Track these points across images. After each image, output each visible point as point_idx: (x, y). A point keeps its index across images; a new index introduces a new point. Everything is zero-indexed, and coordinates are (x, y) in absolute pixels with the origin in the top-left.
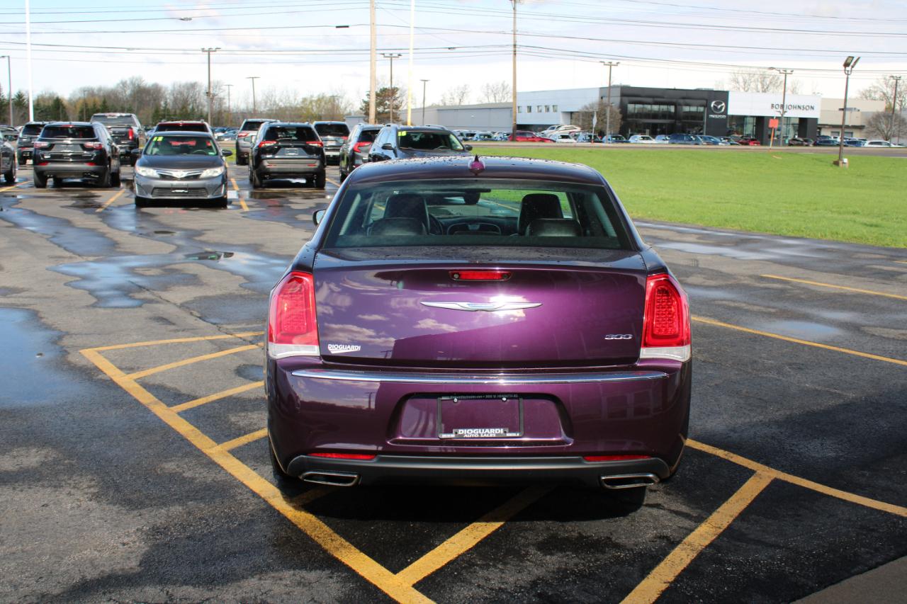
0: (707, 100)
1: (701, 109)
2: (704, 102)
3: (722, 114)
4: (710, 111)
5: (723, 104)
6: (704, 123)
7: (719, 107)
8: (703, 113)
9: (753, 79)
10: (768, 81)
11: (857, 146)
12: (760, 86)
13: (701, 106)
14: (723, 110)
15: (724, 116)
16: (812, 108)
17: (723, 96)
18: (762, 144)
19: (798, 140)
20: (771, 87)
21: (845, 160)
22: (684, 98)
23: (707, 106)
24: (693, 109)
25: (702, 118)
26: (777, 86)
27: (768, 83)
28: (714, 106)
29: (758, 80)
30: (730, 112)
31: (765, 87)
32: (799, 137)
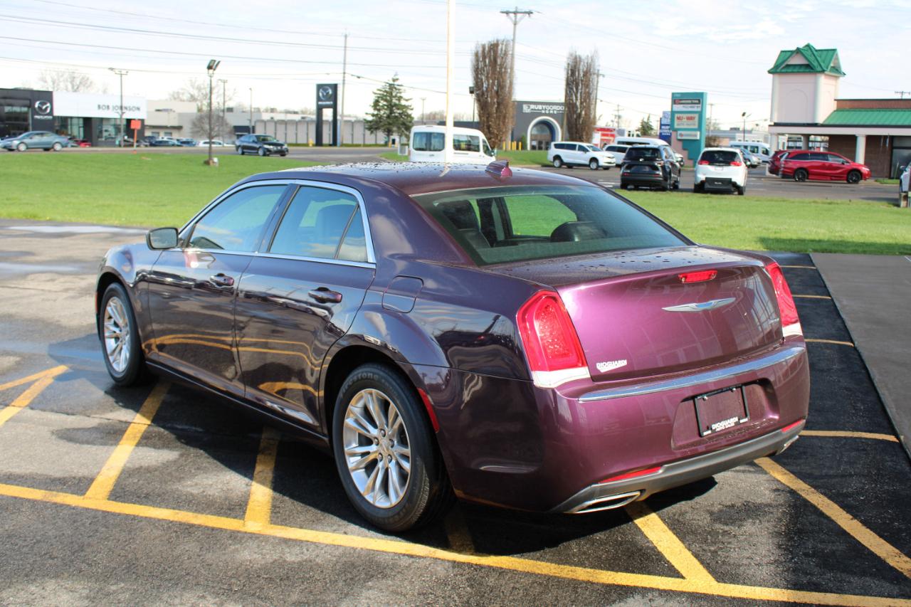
0: (30, 100)
1: (25, 109)
2: (27, 102)
3: (48, 114)
4: (35, 112)
5: (48, 105)
6: (29, 125)
7: (44, 107)
8: (26, 113)
9: (61, 79)
10: (77, 81)
11: (190, 146)
12: (70, 87)
13: (25, 106)
14: (48, 111)
15: (51, 117)
16: (138, 109)
17: (47, 96)
18: (92, 145)
19: (128, 141)
20: (82, 88)
21: (216, 160)
22: (5, 98)
23: (31, 106)
24: (17, 109)
25: (26, 119)
26: (87, 87)
27: (78, 83)
28: (39, 107)
29: (67, 81)
30: (57, 113)
31: (76, 87)
32: (128, 137)
